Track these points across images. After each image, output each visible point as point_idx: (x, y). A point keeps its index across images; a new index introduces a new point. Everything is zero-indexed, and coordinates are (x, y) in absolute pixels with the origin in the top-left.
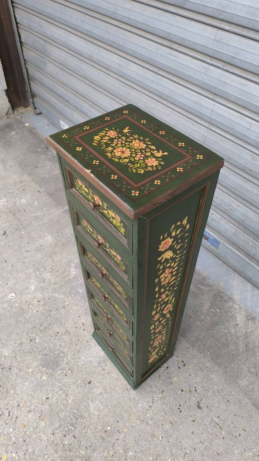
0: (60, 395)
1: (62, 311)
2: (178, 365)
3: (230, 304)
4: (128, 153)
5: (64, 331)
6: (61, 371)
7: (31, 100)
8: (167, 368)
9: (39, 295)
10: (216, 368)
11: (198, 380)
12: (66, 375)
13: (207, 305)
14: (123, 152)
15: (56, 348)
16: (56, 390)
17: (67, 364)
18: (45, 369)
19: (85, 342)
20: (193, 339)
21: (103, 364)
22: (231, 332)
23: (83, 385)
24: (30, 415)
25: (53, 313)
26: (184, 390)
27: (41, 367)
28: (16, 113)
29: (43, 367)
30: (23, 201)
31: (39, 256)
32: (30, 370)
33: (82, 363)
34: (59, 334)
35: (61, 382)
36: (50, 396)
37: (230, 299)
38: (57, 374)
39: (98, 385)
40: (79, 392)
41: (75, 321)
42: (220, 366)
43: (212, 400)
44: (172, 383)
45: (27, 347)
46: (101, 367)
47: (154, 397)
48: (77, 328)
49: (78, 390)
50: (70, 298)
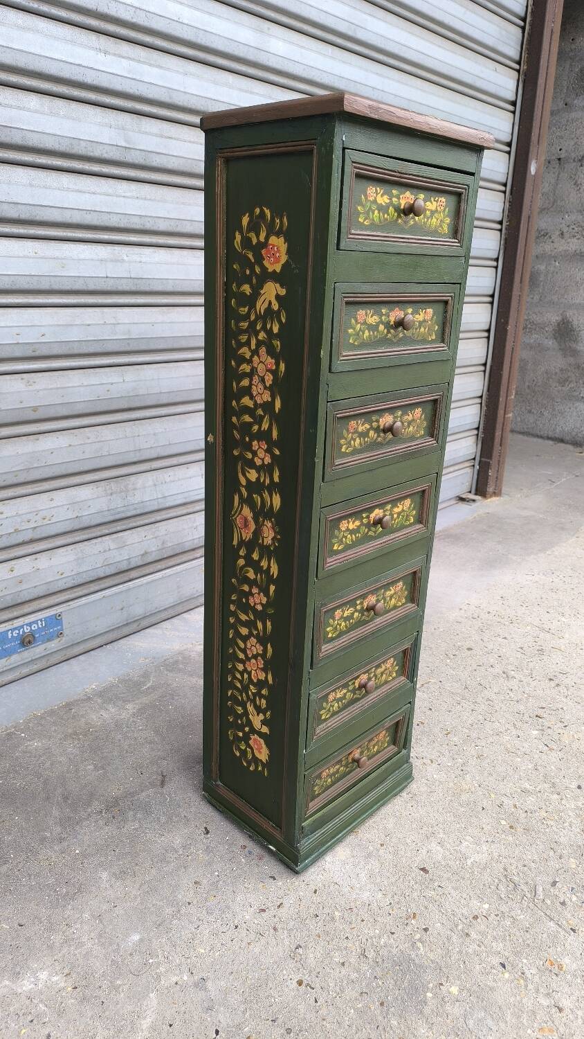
0: (482, 934)
5: (292, 964)
6: (419, 944)
12: (426, 930)
15: (354, 976)
17: (393, 933)
18: (429, 995)
19: (316, 899)
21: (371, 848)
23: (436, 884)
24: (566, 1003)
27: (427, 1010)
29: (424, 1002)
33: (380, 895)
34: (306, 979)
35: (449, 939)
36: (496, 961)
38: (431, 955)
40: (455, 889)
41: (252, 936)
46: (378, 851)
48: (275, 929)
49: (452, 891)
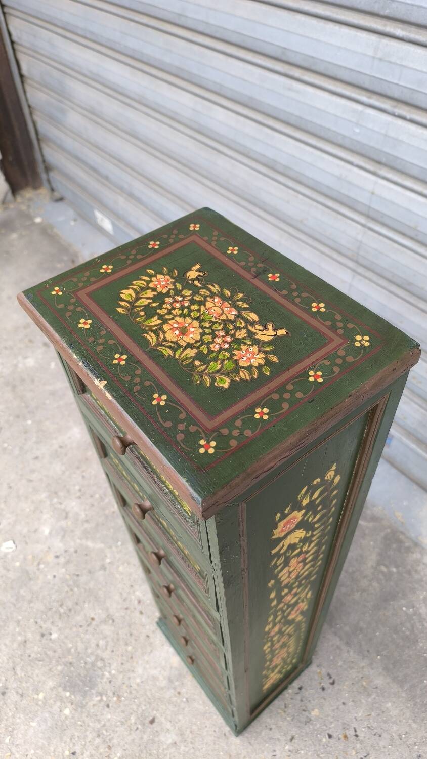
0: (97, 747)
1: (100, 575)
2: (320, 683)
3: (416, 555)
4: (194, 334)
5: (104, 616)
6: (99, 698)
7: (44, 176)
8: (300, 688)
9: (58, 545)
10: (395, 688)
11: (360, 714)
12: (108, 706)
13: (372, 559)
14: (184, 331)
15: (89, 651)
16: (90, 736)
17: (110, 682)
18: (68, 694)
19: (142, 637)
20: (347, 629)
21: (177, 683)
22: (420, 614)
23: (140, 726)
25: (83, 579)
26: (334, 735)
27: (60, 689)
28: (19, 199)
29: (65, 689)
30: (31, 362)
31: (58, 467)
32: (41, 696)
33: (138, 680)
34: (94, 623)
35: (99, 721)
36: (77, 749)
37: (416, 544)
38: (91, 704)
39: (168, 725)
40: (133, 740)
41: (125, 595)
42: (401, 683)
43: (389, 755)
44: (310, 720)
45: (35, 649)
46: (174, 688)
47: (275, 751)
48: (127, 609)
49: (131, 737)
50: (114, 549)
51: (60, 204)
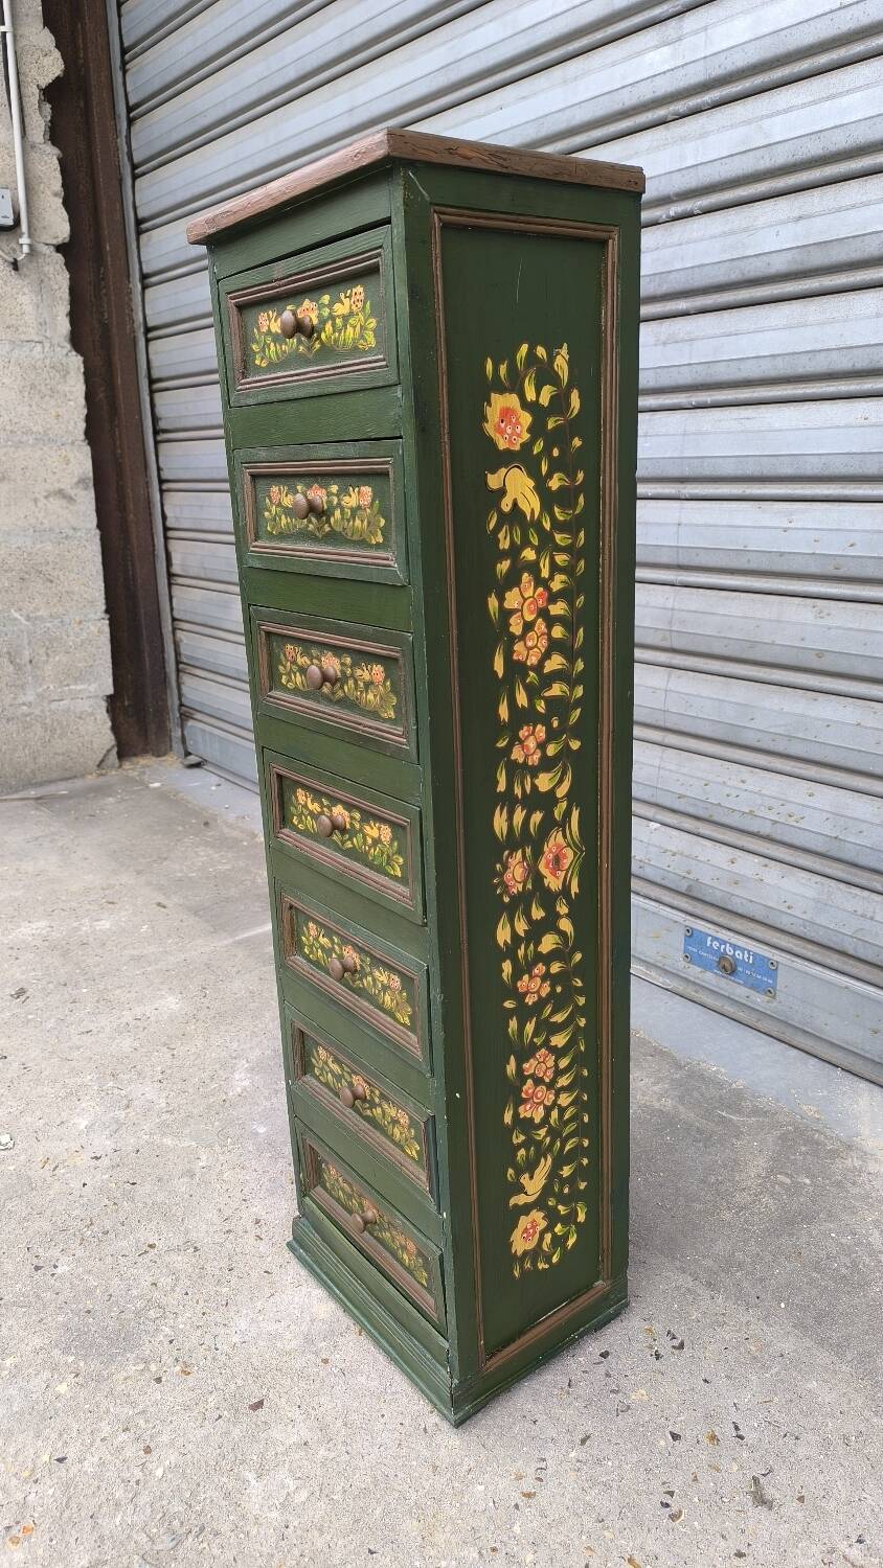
0: (120, 1449)
1: (182, 1185)
2: (651, 1347)
3: (853, 1162)
5: (177, 1241)
6: (141, 1367)
7: (176, 733)
8: (605, 1355)
9: (102, 1143)
10: (823, 1357)
11: (746, 1398)
13: (757, 1165)
15: (135, 1292)
16: (106, 1430)
17: (171, 1342)
18: (71, 1359)
19: (256, 1274)
20: (708, 1262)
21: (323, 1345)
22: (869, 1243)
23: (226, 1414)
25: (143, 1190)
26: (687, 1434)
27: (56, 1352)
28: (127, 765)
29: (66, 1351)
30: (105, 924)
31: (126, 1044)
33: (235, 1340)
34: (152, 1252)
35: (133, 1404)
36: (72, 1453)
37: (849, 1147)
38: (121, 1376)
39: (296, 1414)
40: (207, 1437)
41: (227, 1212)
42: (839, 1349)
43: (821, 1472)
44: (629, 1407)
46: (316, 1354)
47: (544, 1460)
48: (229, 1231)
49: (203, 1432)
50: (217, 1148)
51: (196, 771)
